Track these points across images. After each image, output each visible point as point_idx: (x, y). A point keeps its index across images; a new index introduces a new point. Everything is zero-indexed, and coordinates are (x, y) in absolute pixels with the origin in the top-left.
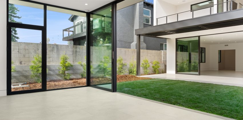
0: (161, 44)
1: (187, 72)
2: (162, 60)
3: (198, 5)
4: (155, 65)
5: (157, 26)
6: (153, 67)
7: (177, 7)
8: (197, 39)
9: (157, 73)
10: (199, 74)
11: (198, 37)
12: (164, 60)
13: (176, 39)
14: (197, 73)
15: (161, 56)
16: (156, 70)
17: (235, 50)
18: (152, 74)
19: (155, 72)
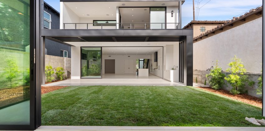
0: (61, 51)
1: (86, 76)
2: (65, 66)
3: (97, 22)
4: (59, 72)
5: (64, 30)
6: (57, 74)
7: (80, 18)
8: (100, 49)
9: (61, 79)
10: (102, 78)
11: (100, 48)
12: (67, 66)
13: (81, 47)
14: (100, 77)
15: (64, 62)
16: (60, 76)
17: (115, 60)
18: (56, 81)
19: (58, 79)
